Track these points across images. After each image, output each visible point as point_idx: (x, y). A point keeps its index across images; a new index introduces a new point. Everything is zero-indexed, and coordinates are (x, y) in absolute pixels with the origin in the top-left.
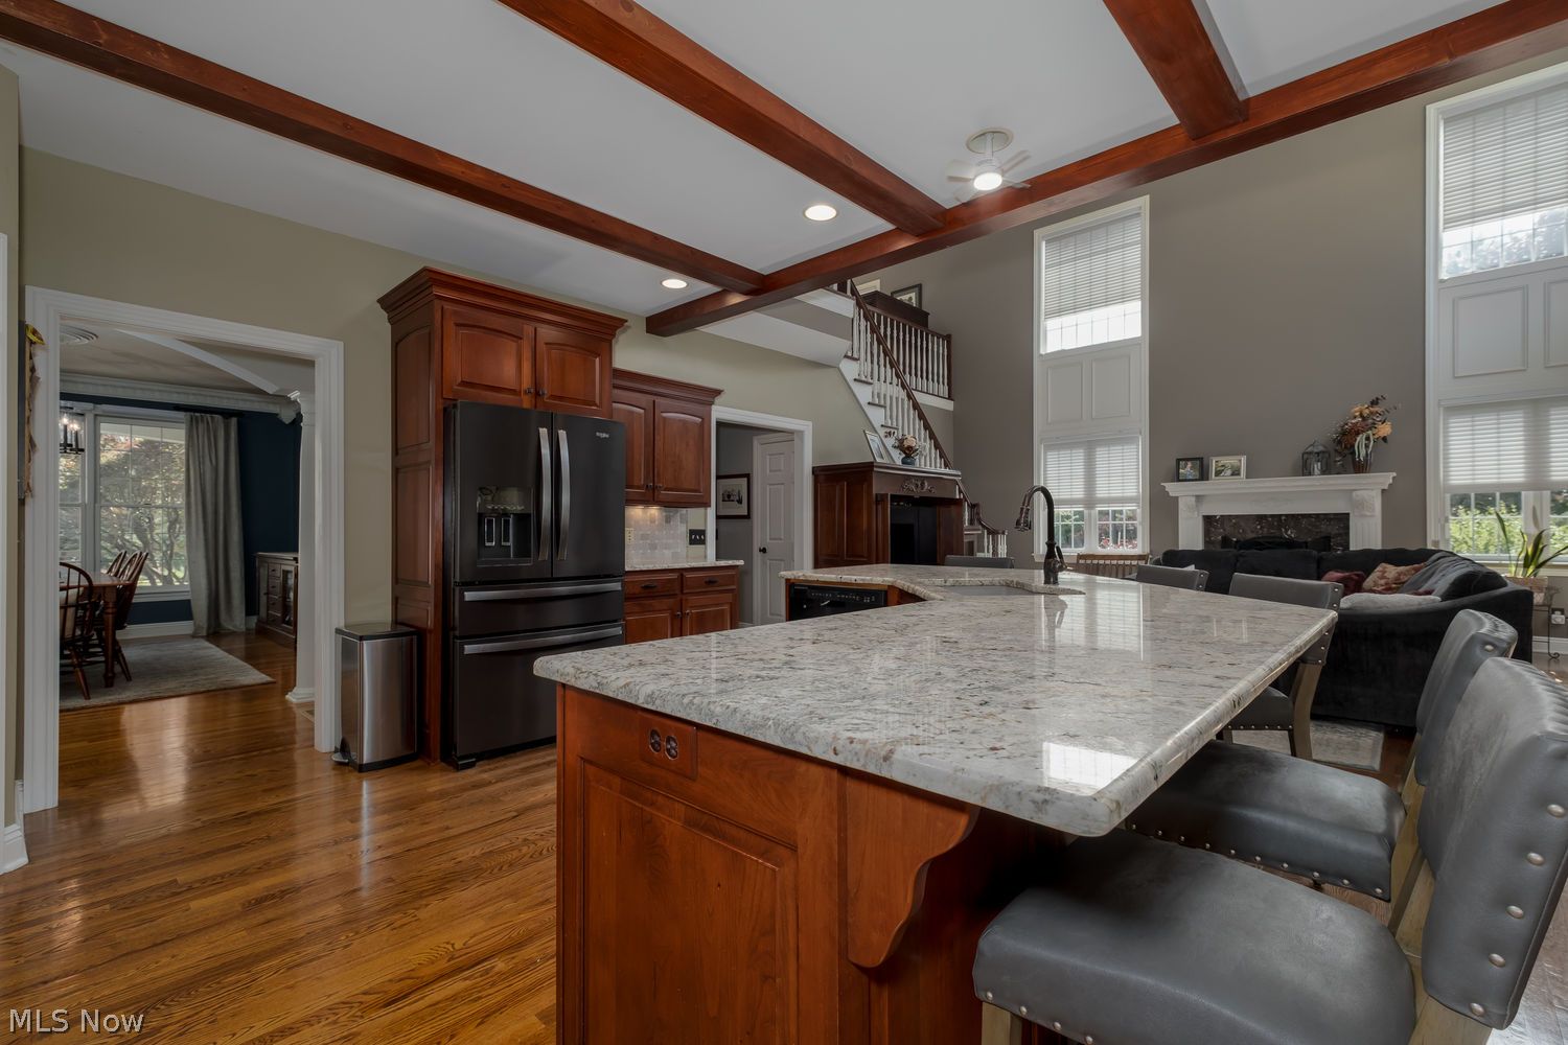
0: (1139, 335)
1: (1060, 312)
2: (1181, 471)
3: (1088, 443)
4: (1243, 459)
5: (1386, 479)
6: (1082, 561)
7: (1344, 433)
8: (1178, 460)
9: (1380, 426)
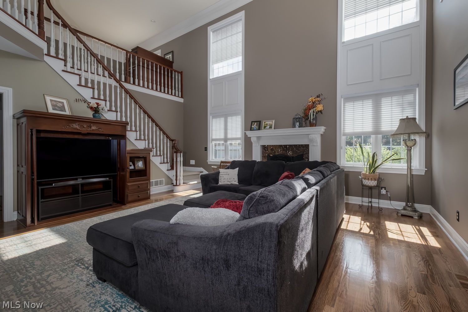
0: (241, 70)
1: (217, 61)
2: (252, 126)
3: (226, 115)
4: (274, 121)
5: (322, 129)
6: (222, 164)
7: (306, 110)
8: (252, 122)
9: (318, 106)
